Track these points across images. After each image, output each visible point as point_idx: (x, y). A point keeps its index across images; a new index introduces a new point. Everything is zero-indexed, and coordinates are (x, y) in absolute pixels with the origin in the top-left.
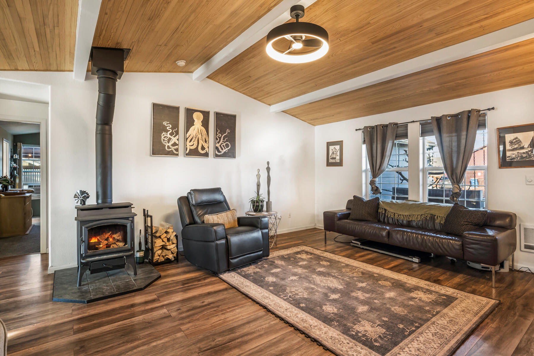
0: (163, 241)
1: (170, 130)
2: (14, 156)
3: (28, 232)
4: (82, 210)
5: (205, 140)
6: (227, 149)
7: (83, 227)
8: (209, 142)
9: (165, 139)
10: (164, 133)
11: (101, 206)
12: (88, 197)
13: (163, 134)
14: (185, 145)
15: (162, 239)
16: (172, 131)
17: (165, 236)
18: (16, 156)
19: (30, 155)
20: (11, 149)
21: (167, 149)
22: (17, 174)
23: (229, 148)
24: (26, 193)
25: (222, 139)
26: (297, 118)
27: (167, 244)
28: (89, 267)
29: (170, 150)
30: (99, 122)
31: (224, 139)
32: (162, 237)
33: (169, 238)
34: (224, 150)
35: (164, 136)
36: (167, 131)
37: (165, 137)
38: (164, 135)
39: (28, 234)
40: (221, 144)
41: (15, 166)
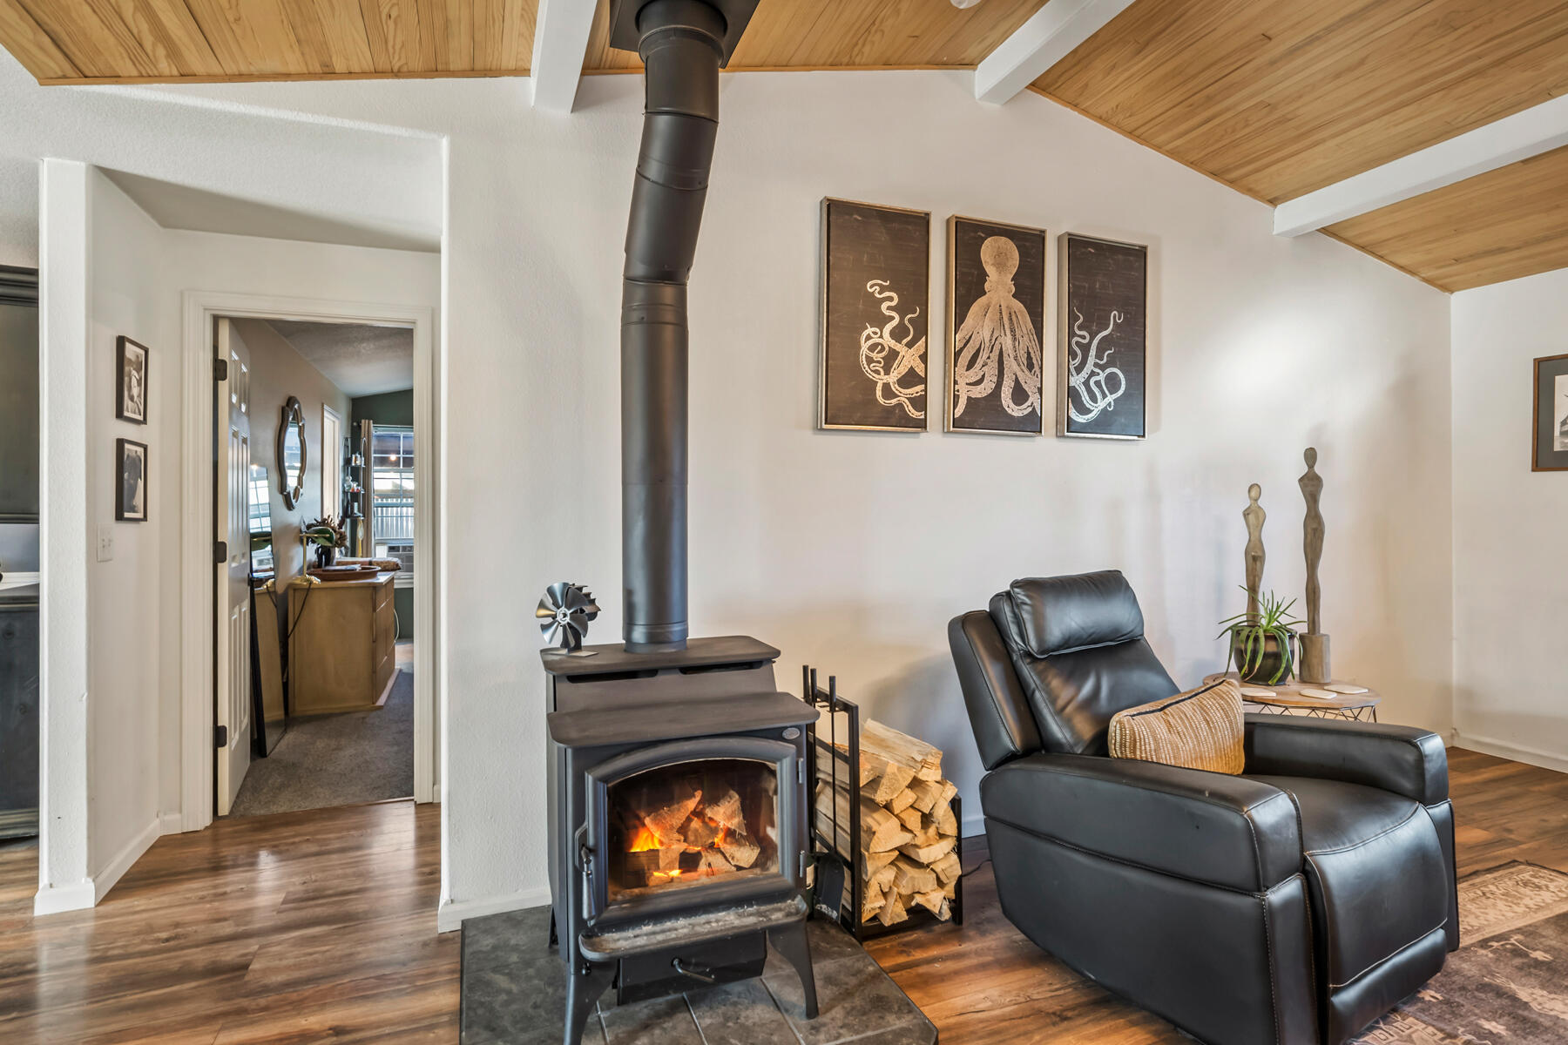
0: (904, 827)
1: (893, 314)
2: (354, 458)
3: (382, 701)
4: (575, 678)
5: (1029, 358)
6: (1110, 398)
7: (589, 779)
8: (1041, 368)
9: (875, 355)
10: (870, 330)
11: (646, 654)
12: (593, 616)
13: (865, 334)
14: (950, 382)
15: (897, 816)
16: (902, 319)
17: (911, 801)
18: (359, 461)
19: (393, 457)
20: (347, 439)
21: (881, 400)
22: (359, 511)
23: (1120, 392)
24: (380, 571)
25: (1093, 352)
26: (1381, 257)
27: (917, 842)
28: (611, 975)
29: (894, 401)
30: (640, 269)
31: (1099, 356)
32: (898, 807)
33: (927, 811)
34: (1102, 404)
35: (870, 342)
36: (881, 321)
37: (872, 348)
38: (869, 338)
39: (381, 708)
40: (1090, 377)
41: (356, 488)
